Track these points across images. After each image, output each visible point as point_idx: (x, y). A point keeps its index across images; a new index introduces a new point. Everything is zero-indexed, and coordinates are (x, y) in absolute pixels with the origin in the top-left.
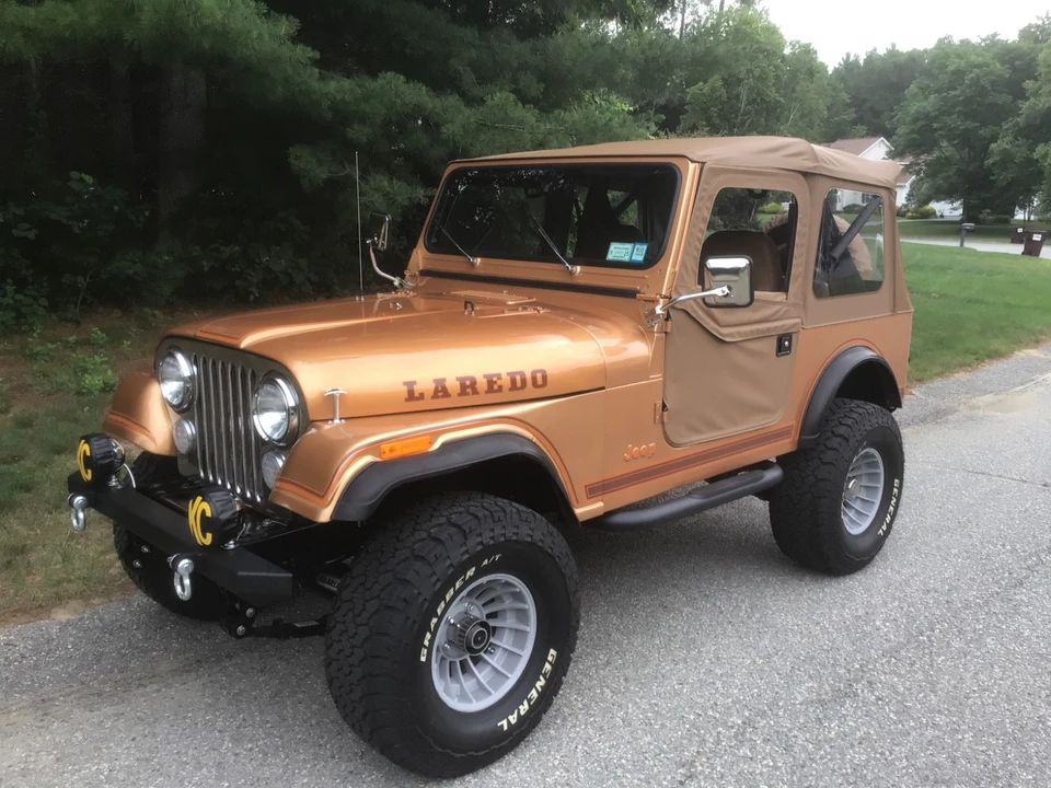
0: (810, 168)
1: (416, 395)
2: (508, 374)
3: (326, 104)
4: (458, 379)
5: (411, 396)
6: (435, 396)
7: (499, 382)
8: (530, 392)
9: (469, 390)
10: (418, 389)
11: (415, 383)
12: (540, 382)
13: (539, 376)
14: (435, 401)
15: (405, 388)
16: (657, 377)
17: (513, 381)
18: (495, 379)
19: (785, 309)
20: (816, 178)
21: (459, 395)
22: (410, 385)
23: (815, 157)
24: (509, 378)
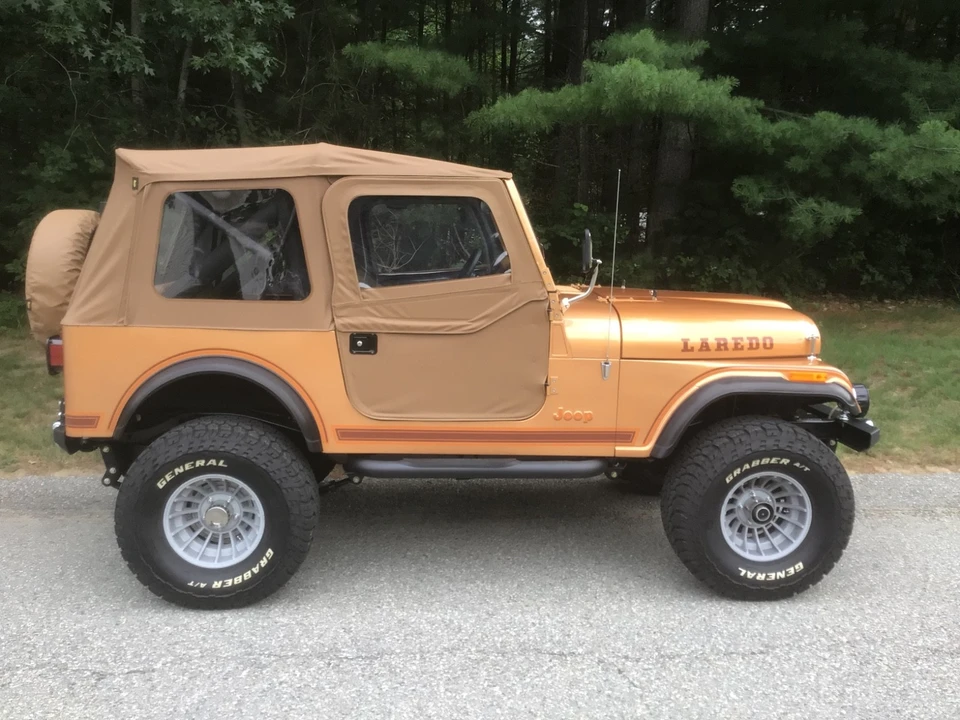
3: (767, 142)
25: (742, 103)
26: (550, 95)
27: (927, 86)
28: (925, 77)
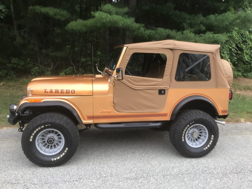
0: (172, 48)
1: (46, 92)
2: (66, 90)
4: (55, 90)
5: (45, 92)
6: (50, 92)
7: (64, 91)
8: (70, 94)
9: (57, 92)
10: (47, 91)
11: (46, 89)
12: (73, 92)
13: (73, 91)
14: (50, 93)
15: (44, 90)
16: (111, 95)
17: (67, 92)
18: (63, 91)
19: (161, 83)
20: (176, 50)
21: (55, 93)
22: (45, 90)
23: (175, 45)
24: (66, 91)
25: (137, 25)
26: (86, 21)
27: (189, 21)
28: (189, 19)
